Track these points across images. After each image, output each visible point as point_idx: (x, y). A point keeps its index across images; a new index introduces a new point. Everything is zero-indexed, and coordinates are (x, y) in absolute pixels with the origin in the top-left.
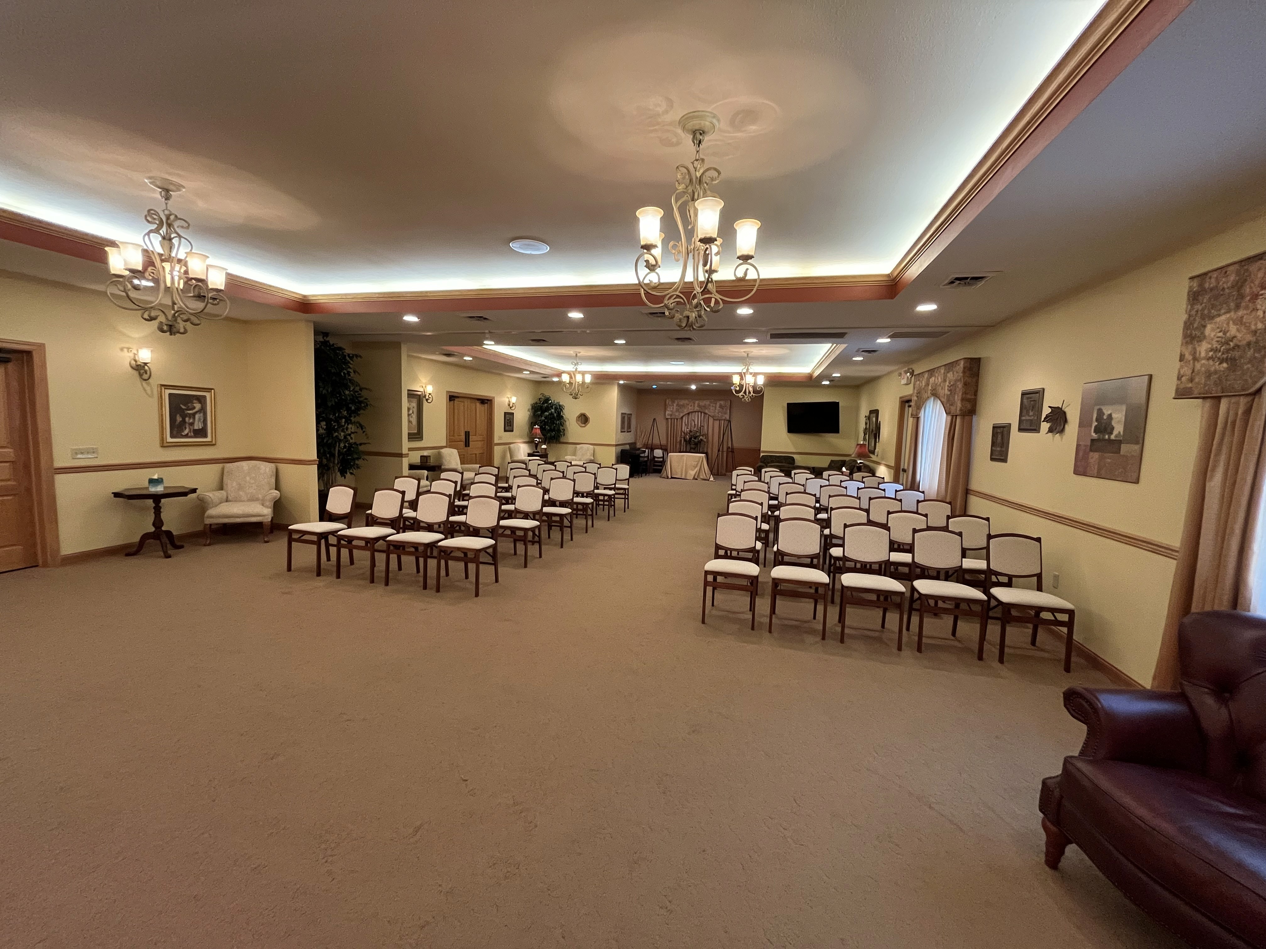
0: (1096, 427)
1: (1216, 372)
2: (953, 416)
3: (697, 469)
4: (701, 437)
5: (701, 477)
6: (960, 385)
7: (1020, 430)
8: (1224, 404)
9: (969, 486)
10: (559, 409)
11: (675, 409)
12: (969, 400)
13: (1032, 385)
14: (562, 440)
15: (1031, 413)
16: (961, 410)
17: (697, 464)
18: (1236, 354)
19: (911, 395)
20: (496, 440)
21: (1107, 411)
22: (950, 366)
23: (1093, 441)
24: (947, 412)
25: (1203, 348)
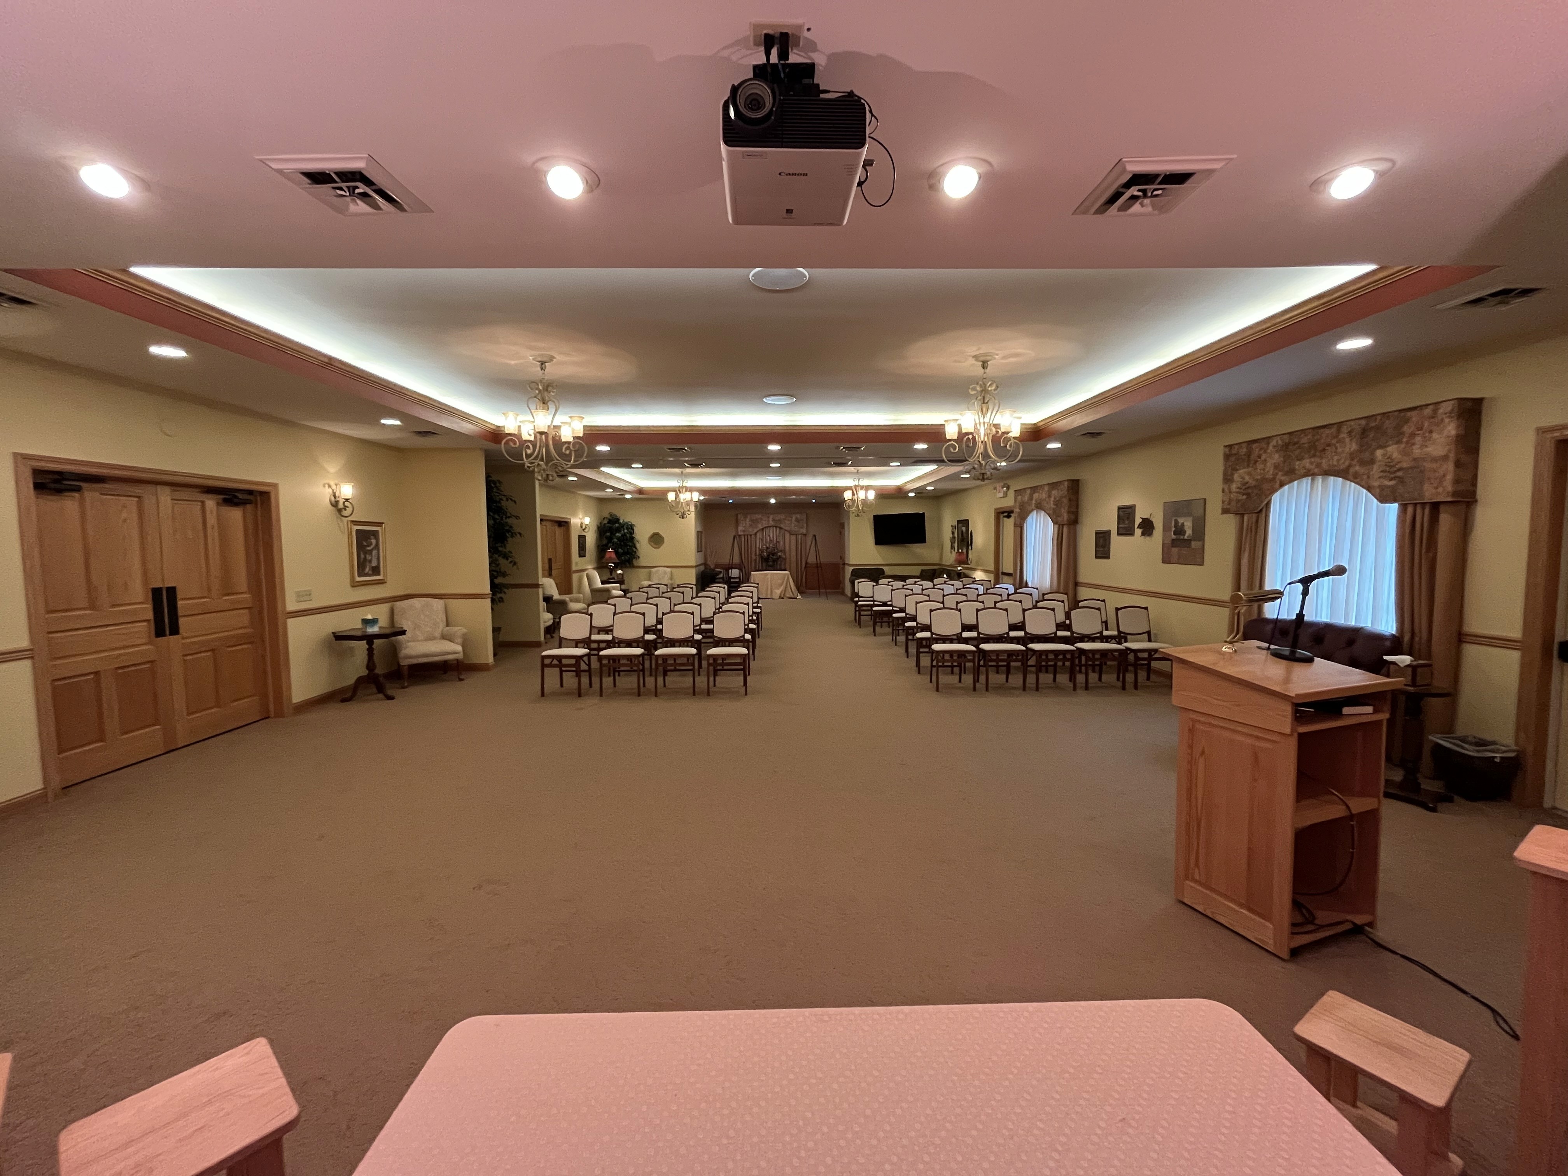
0: (1174, 531)
1: (1241, 500)
2: (1059, 525)
3: (782, 588)
4: (779, 554)
5: (788, 595)
6: (1065, 501)
7: (1119, 534)
8: (1246, 518)
9: (1077, 579)
10: (631, 528)
11: (748, 525)
12: (1073, 513)
13: (1126, 502)
14: (635, 563)
15: (1127, 522)
16: (1068, 520)
17: (783, 582)
18: (1249, 491)
19: (1013, 507)
20: (574, 568)
21: (1181, 521)
22: (1053, 486)
23: (1173, 540)
24: (1054, 520)
25: (1234, 487)
